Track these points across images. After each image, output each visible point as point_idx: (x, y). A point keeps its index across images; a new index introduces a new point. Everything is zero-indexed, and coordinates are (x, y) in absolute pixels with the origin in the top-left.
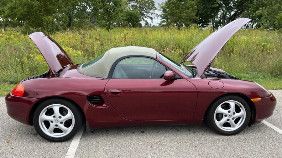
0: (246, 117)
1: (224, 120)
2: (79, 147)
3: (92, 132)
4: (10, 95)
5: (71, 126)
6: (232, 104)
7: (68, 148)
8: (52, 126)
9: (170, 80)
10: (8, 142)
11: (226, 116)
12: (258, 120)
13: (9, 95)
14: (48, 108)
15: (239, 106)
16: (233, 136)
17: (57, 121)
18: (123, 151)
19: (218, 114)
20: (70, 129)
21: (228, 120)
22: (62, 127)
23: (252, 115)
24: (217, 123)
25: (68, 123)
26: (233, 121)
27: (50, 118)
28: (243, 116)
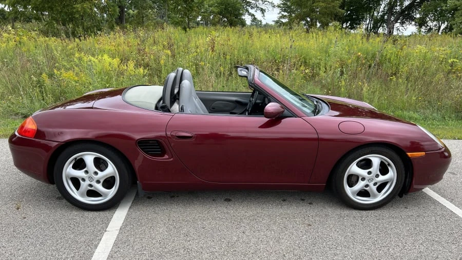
0: (396, 183)
1: (360, 185)
2: (126, 219)
3: (149, 198)
4: (16, 135)
5: (114, 187)
6: (376, 160)
7: (109, 220)
8: (84, 185)
9: (275, 119)
10: (18, 209)
11: (363, 179)
12: (415, 186)
13: (14, 135)
14: (76, 159)
15: (387, 163)
16: (373, 212)
17: (91, 178)
19: (350, 176)
20: (112, 192)
21: (367, 186)
22: (100, 187)
23: (407, 180)
24: (348, 190)
25: (109, 183)
26: (374, 188)
27: (79, 174)
28: (391, 180)
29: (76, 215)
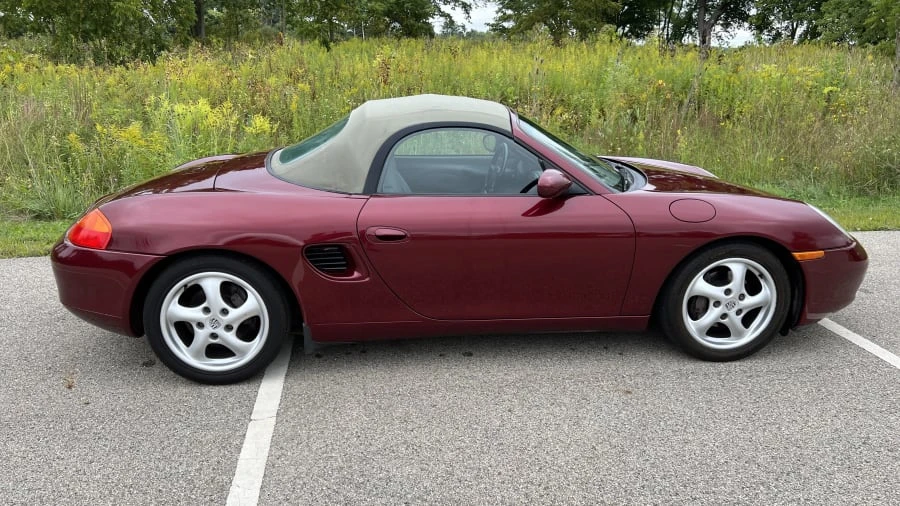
0: (776, 309)
1: (711, 316)
2: (284, 397)
3: (318, 356)
4: (66, 247)
5: (258, 338)
6: (737, 268)
7: (252, 401)
8: (201, 336)
9: (555, 198)
10: (70, 387)
11: (717, 304)
12: (810, 316)
13: (61, 243)
14: (185, 286)
15: (757, 274)
16: (737, 363)
17: (215, 322)
18: (416, 406)
19: (693, 300)
20: (255, 347)
21: (724, 316)
22: (231, 339)
23: (795, 302)
24: (692, 326)
25: (248, 330)
26: (738, 320)
27: (192, 314)
28: (766, 304)
29: (186, 393)
